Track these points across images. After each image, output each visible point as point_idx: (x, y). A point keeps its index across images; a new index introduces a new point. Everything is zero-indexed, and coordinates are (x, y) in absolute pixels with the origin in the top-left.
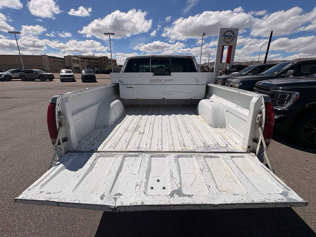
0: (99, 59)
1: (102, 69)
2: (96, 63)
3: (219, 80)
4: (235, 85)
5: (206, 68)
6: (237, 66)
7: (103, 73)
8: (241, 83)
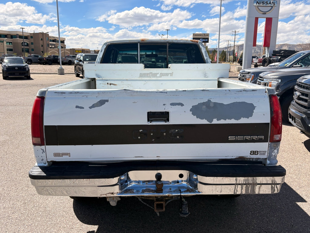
0: (32, 37)
1: (38, 56)
2: (26, 44)
3: (248, 76)
4: (271, 83)
5: (230, 55)
6: (283, 52)
7: (41, 64)
8: (280, 81)
